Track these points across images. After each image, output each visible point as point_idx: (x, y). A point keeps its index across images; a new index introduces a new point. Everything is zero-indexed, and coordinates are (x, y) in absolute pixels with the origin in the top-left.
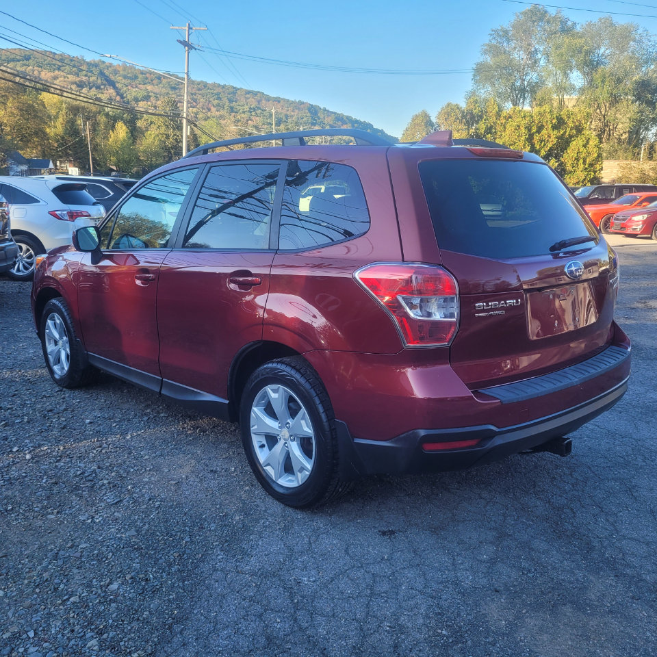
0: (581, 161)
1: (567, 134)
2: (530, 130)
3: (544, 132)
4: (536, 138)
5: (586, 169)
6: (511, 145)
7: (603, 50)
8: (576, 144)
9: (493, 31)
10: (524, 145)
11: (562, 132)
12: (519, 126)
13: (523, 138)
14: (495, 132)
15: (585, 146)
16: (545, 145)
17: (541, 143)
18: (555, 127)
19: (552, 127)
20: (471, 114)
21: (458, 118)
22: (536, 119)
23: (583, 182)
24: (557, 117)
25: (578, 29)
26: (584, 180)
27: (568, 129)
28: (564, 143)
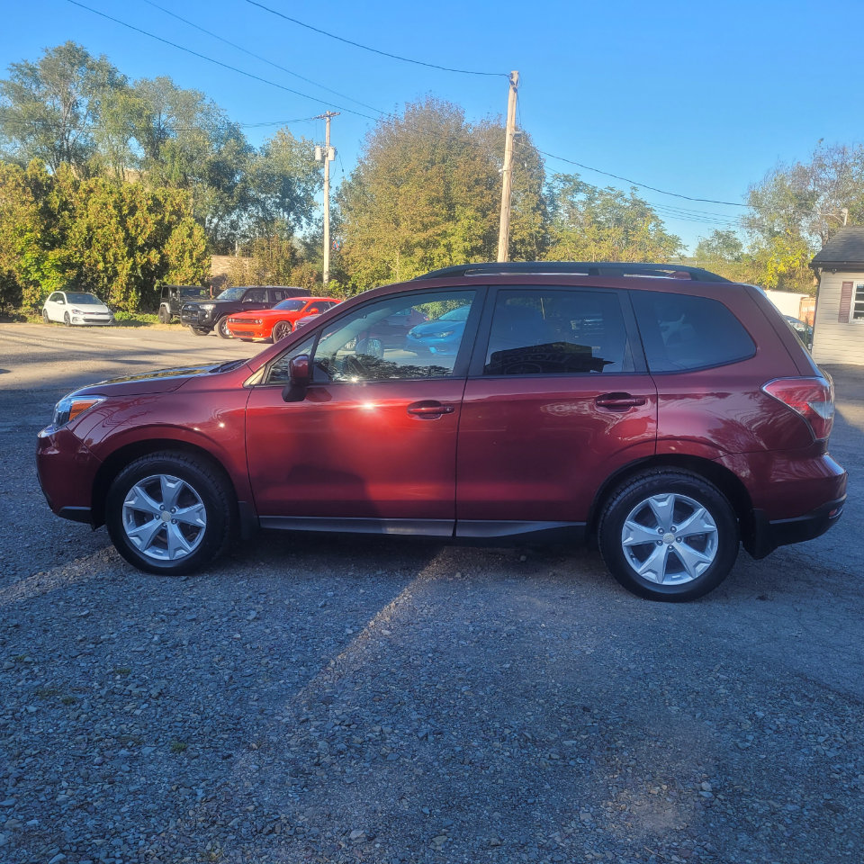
0: (187, 254)
1: (166, 219)
2: (120, 211)
3: (138, 214)
4: (130, 221)
5: (193, 264)
6: (99, 228)
7: (164, 117)
8: (179, 233)
9: (14, 65)
10: (117, 229)
11: (160, 217)
12: (105, 204)
13: (114, 220)
14: (74, 209)
15: (190, 236)
16: (142, 231)
17: (137, 228)
18: (150, 210)
19: (148, 209)
20: (36, 179)
21: (19, 185)
22: (128, 197)
23: (192, 280)
24: (152, 198)
25: (130, 84)
26: (193, 277)
27: (167, 214)
28: (164, 231)
